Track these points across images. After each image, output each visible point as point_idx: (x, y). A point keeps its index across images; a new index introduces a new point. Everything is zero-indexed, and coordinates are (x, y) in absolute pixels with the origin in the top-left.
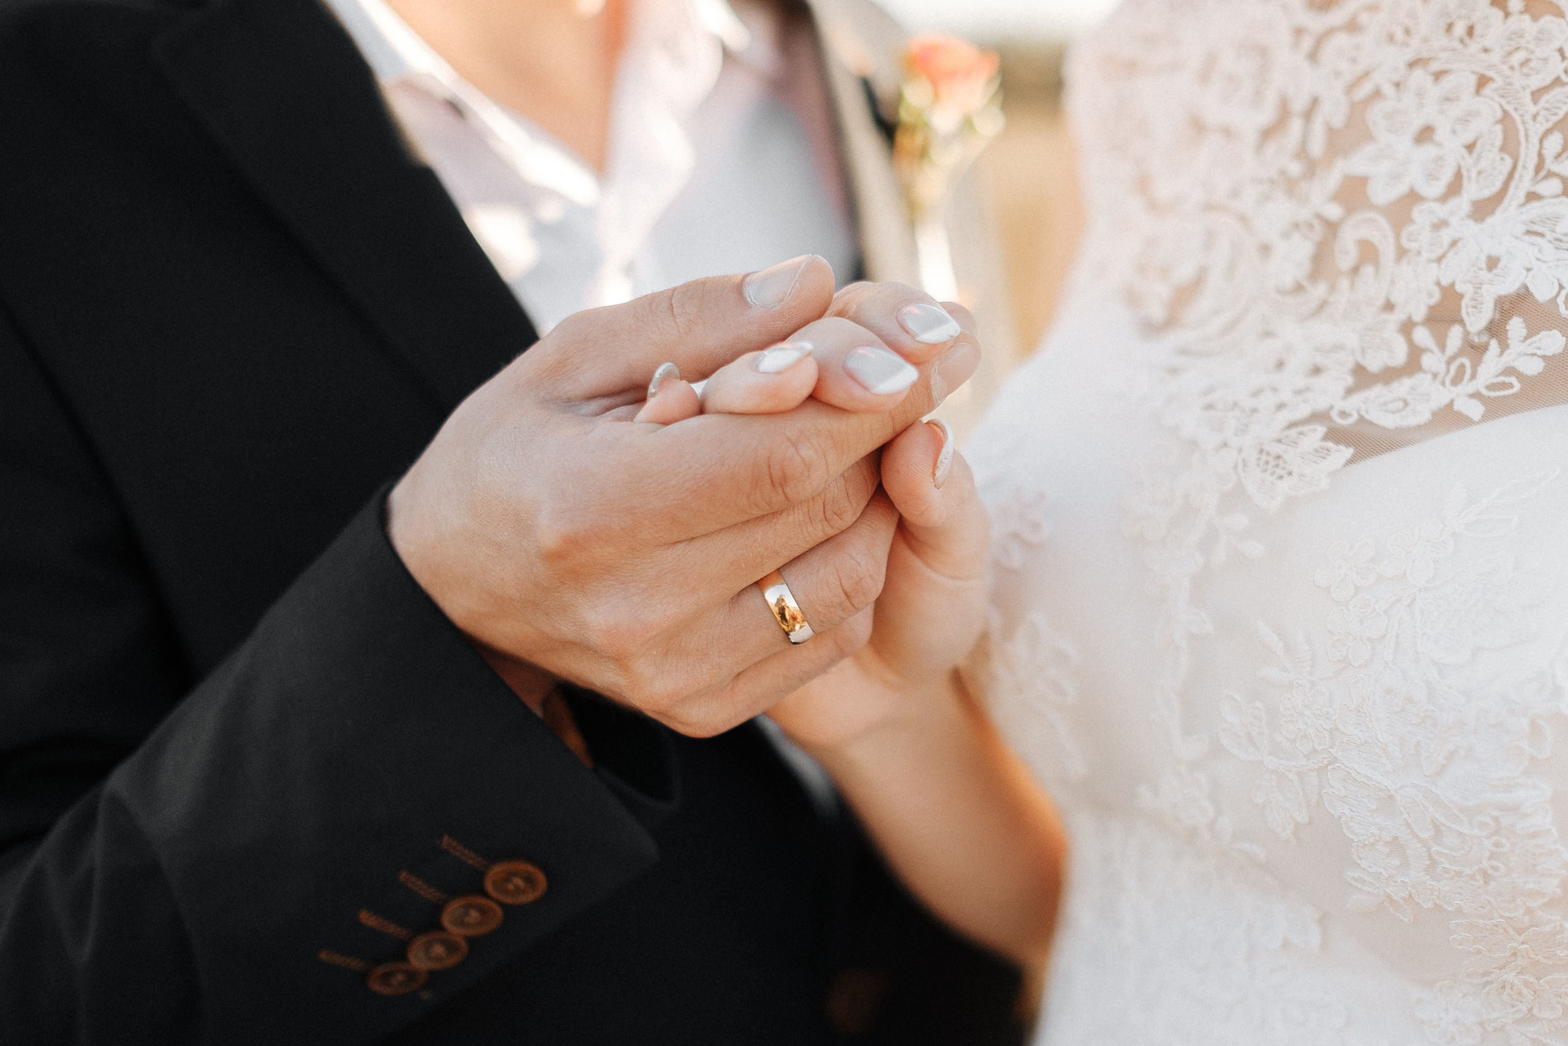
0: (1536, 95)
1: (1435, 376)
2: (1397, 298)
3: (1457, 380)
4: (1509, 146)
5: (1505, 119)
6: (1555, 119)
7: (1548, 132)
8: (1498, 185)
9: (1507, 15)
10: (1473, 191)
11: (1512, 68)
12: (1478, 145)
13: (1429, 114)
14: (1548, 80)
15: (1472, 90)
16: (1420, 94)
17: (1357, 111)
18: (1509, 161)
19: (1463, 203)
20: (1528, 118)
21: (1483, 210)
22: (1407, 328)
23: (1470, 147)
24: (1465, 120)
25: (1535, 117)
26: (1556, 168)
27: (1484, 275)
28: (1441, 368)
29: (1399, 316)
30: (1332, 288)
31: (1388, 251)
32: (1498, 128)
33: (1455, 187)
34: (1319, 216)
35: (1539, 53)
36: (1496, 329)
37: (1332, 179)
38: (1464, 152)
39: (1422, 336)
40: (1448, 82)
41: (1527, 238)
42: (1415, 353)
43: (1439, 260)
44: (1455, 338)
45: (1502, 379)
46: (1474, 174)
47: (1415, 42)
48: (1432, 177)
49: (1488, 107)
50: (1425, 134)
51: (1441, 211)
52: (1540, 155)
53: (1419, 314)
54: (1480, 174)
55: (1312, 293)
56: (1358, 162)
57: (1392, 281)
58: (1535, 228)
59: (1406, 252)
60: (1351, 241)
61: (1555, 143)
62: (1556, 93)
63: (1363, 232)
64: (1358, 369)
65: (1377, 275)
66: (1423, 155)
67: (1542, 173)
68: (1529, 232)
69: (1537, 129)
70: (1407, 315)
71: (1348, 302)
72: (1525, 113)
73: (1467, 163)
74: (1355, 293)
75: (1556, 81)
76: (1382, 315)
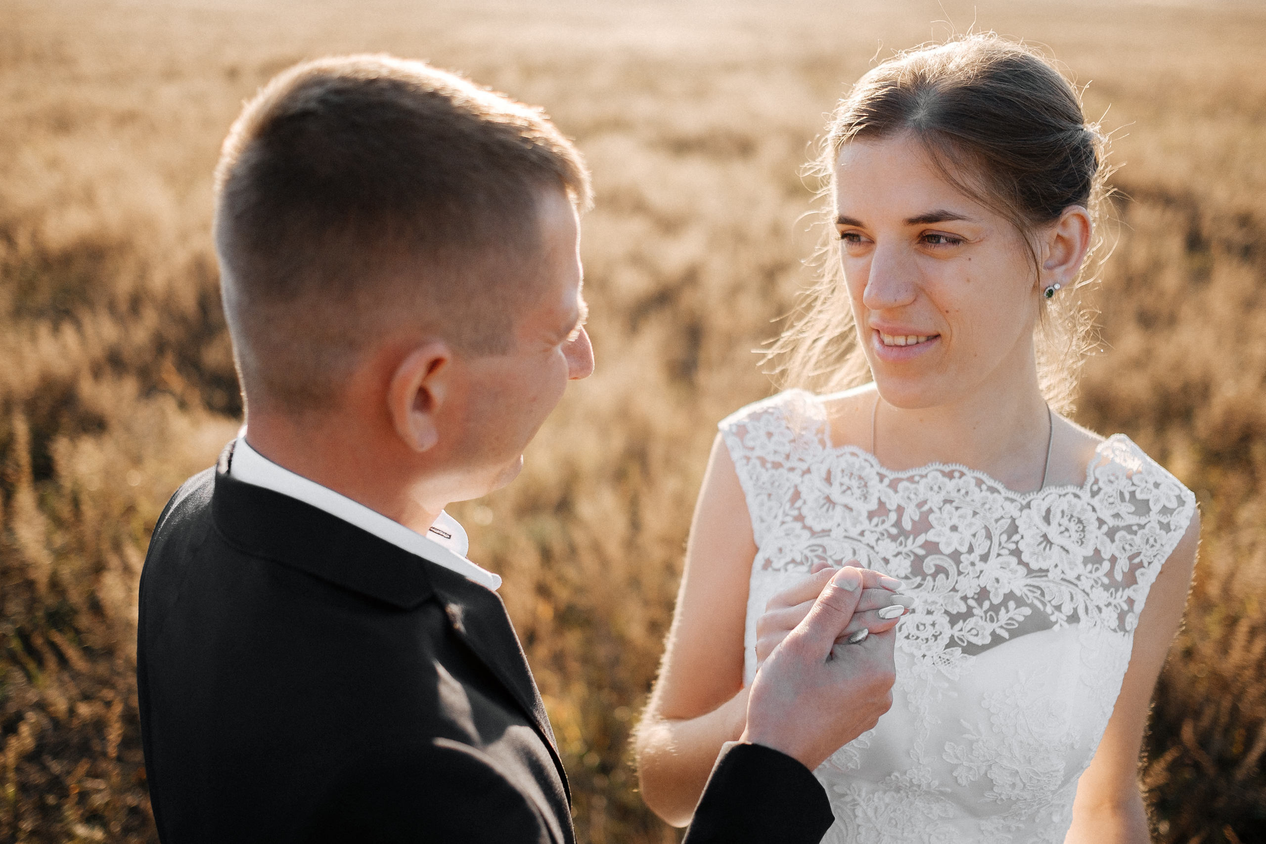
0: (997, 520)
1: (982, 618)
2: (957, 587)
3: (992, 620)
4: (989, 536)
5: (986, 528)
6: (1003, 530)
7: (1001, 534)
8: (986, 550)
9: (981, 491)
10: (978, 552)
11: (985, 510)
12: (977, 535)
13: (955, 521)
14: (999, 516)
15: (971, 516)
16: (950, 514)
17: (925, 516)
18: (989, 542)
19: (974, 556)
20: (994, 528)
21: (985, 558)
22: (964, 599)
23: (974, 535)
24: (971, 525)
25: (996, 529)
26: (1005, 545)
27: (996, 584)
28: (983, 615)
29: (960, 594)
30: (924, 579)
31: (952, 570)
32: (983, 530)
33: (971, 550)
34: (911, 551)
35: (994, 506)
36: (1004, 603)
37: (921, 539)
38: (971, 537)
39: (971, 603)
40: (961, 511)
41: (1001, 569)
42: (969, 607)
43: (978, 576)
44: (987, 605)
45: (1010, 622)
46: (977, 546)
48: (961, 544)
49: (978, 523)
50: (954, 528)
52: (1000, 542)
53: (970, 595)
54: (979, 545)
55: (914, 580)
56: (931, 536)
57: (957, 582)
58: (1003, 566)
59: (962, 573)
60: (931, 564)
61: (1004, 537)
62: (1002, 521)
63: (938, 562)
64: (946, 612)
65: (947, 578)
66: (955, 536)
67: (1001, 547)
68: (1001, 567)
69: (998, 532)
70: (964, 594)
71: (934, 586)
72: (992, 526)
73: (973, 541)
74: (936, 583)
75: (1002, 517)
76: (952, 593)
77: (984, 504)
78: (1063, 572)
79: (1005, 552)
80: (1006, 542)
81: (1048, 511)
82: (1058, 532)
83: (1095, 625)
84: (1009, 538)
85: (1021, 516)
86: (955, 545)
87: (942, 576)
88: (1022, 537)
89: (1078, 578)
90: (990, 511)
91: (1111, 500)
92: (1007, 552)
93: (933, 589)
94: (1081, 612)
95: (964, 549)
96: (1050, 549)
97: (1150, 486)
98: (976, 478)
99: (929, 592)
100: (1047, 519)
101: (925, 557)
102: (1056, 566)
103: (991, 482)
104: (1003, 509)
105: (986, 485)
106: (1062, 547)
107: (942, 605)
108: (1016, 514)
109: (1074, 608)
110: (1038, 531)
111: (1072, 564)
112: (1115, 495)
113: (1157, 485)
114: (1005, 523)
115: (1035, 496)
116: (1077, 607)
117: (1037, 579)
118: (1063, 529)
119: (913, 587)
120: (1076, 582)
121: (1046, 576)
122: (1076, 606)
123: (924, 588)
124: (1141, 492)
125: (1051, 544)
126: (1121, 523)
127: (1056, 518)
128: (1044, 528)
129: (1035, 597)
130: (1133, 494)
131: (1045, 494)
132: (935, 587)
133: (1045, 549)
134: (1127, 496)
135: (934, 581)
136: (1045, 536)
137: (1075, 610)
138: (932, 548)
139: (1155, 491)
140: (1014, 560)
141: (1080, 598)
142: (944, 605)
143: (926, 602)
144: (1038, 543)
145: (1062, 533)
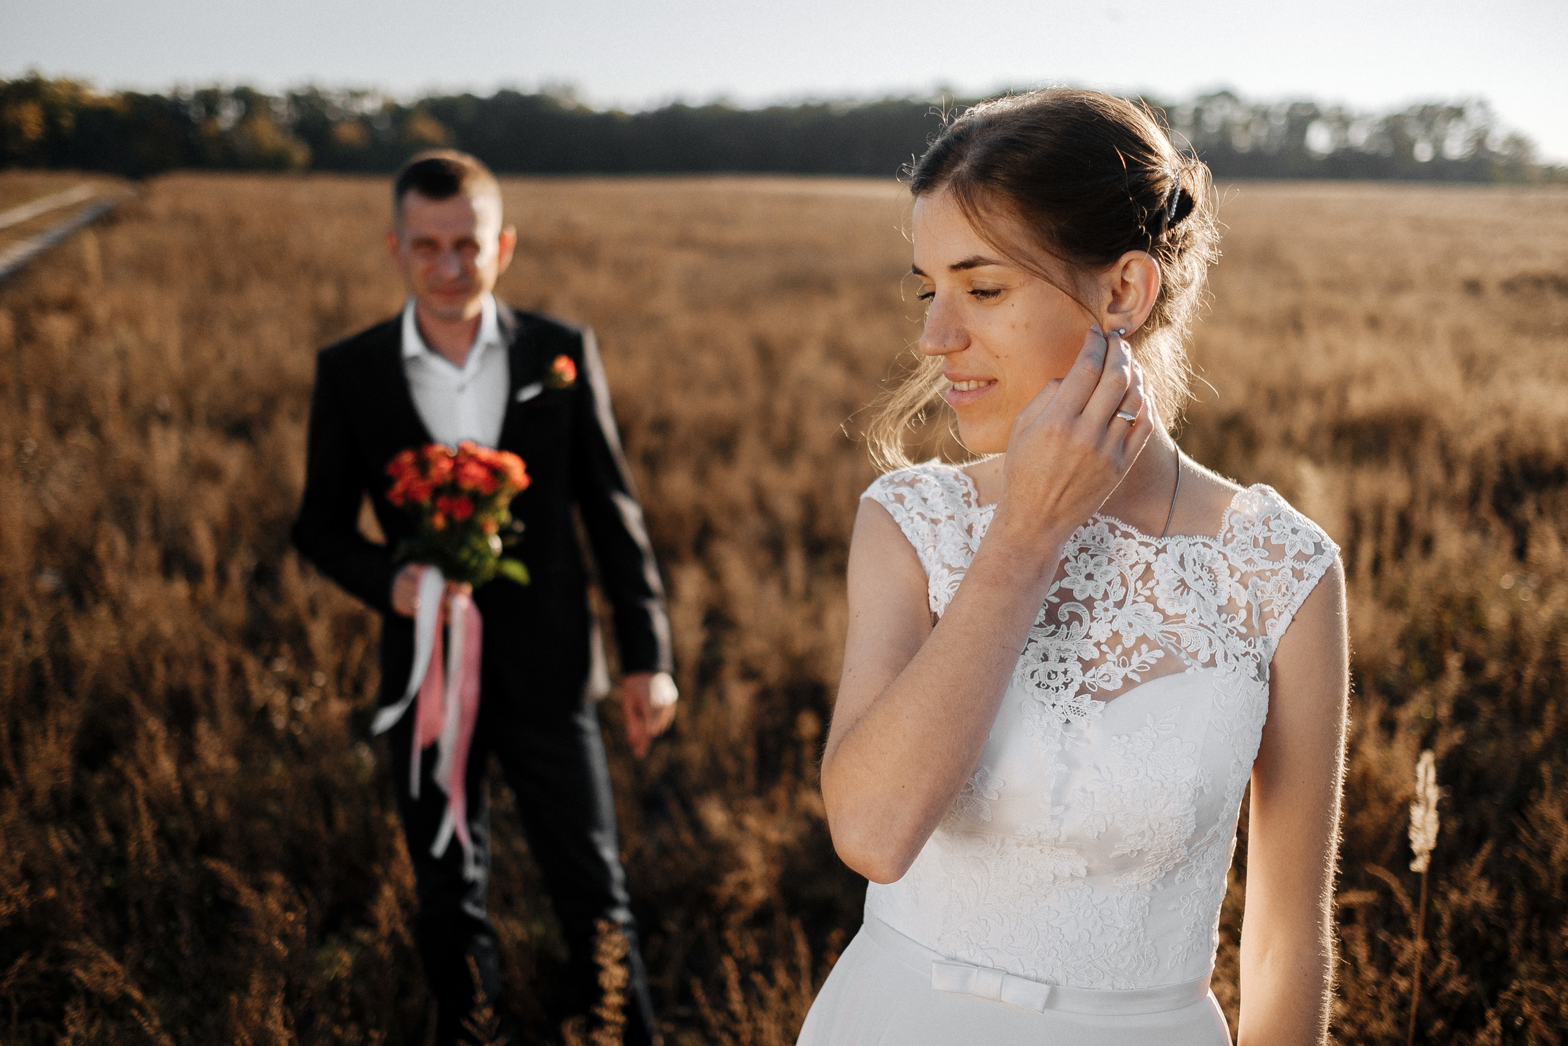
0: (1132, 567)
1: (1114, 663)
2: (1091, 634)
3: (1124, 665)
4: (1125, 584)
5: (1122, 575)
8: (1122, 597)
9: (1115, 537)
10: (1113, 599)
11: (1120, 556)
12: (1112, 583)
13: (1090, 569)
14: (1134, 562)
15: (1107, 563)
16: (1085, 562)
18: (1125, 590)
19: (1110, 603)
20: (1130, 575)
21: (1120, 605)
22: (1098, 645)
23: (1109, 583)
24: (1106, 573)
26: (1141, 592)
27: (1128, 628)
28: (1116, 660)
29: (1093, 640)
30: (1058, 627)
31: (1086, 616)
32: (1119, 578)
33: (1106, 596)
35: (1129, 552)
36: (1136, 647)
37: (1056, 587)
38: (1106, 585)
39: (1104, 648)
40: (1096, 559)
41: (1136, 616)
42: (1102, 653)
43: (1111, 622)
44: (1119, 649)
45: (1142, 665)
46: (1112, 593)
47: (1079, 541)
48: (1096, 592)
50: (1089, 577)
51: (1105, 604)
52: (1136, 588)
53: (1103, 640)
54: (1114, 592)
55: (1048, 628)
56: (1065, 583)
57: (1090, 628)
58: (1138, 612)
59: (1096, 618)
60: (1065, 612)
61: (1140, 584)
62: (1138, 567)
63: (1071, 609)
64: (1080, 659)
65: (1081, 626)
66: (1091, 584)
67: (1137, 594)
68: (1136, 614)
69: (1133, 579)
70: (1097, 640)
71: (1068, 633)
72: (1128, 573)
73: (1109, 588)
74: (1070, 631)
75: (1137, 563)
76: (1085, 639)
77: (1118, 550)
78: (1201, 617)
79: (1141, 599)
80: (1142, 588)
81: (1182, 557)
82: (1193, 579)
83: (1234, 670)
84: (1145, 584)
85: (1157, 560)
86: (1090, 591)
87: (1076, 623)
88: (1158, 583)
89: (1214, 625)
90: (1125, 558)
91: (1243, 547)
92: (1143, 599)
93: (1067, 637)
94: (1219, 658)
95: (1099, 596)
96: (1188, 594)
97: (1288, 531)
98: (1107, 524)
99: (1063, 640)
100: (1182, 563)
101: (1058, 605)
102: (1194, 611)
103: (1124, 527)
104: (1138, 555)
105: (1120, 530)
106: (1198, 593)
107: (1076, 652)
108: (1151, 558)
109: (1211, 655)
110: (1175, 575)
111: (1207, 610)
112: (1248, 540)
113: (1294, 531)
114: (1141, 568)
115: (1170, 542)
116: (1215, 653)
117: (1175, 625)
118: (1197, 577)
119: (1047, 634)
120: (1213, 628)
121: (1184, 622)
122: (1214, 651)
123: (1058, 636)
124: (1277, 538)
125: (1189, 588)
126: (1254, 570)
127: (1189, 565)
128: (1182, 574)
129: (1169, 643)
130: (1267, 539)
131: (1178, 541)
132: (1069, 635)
133: (1182, 594)
134: (1261, 541)
135: (1068, 629)
136: (1182, 581)
137: (1213, 656)
138: (1066, 595)
139: (1291, 536)
140: (1149, 607)
141: (1218, 645)
142: (1077, 652)
143: (1059, 650)
144: (1174, 588)
145: (1196, 580)
